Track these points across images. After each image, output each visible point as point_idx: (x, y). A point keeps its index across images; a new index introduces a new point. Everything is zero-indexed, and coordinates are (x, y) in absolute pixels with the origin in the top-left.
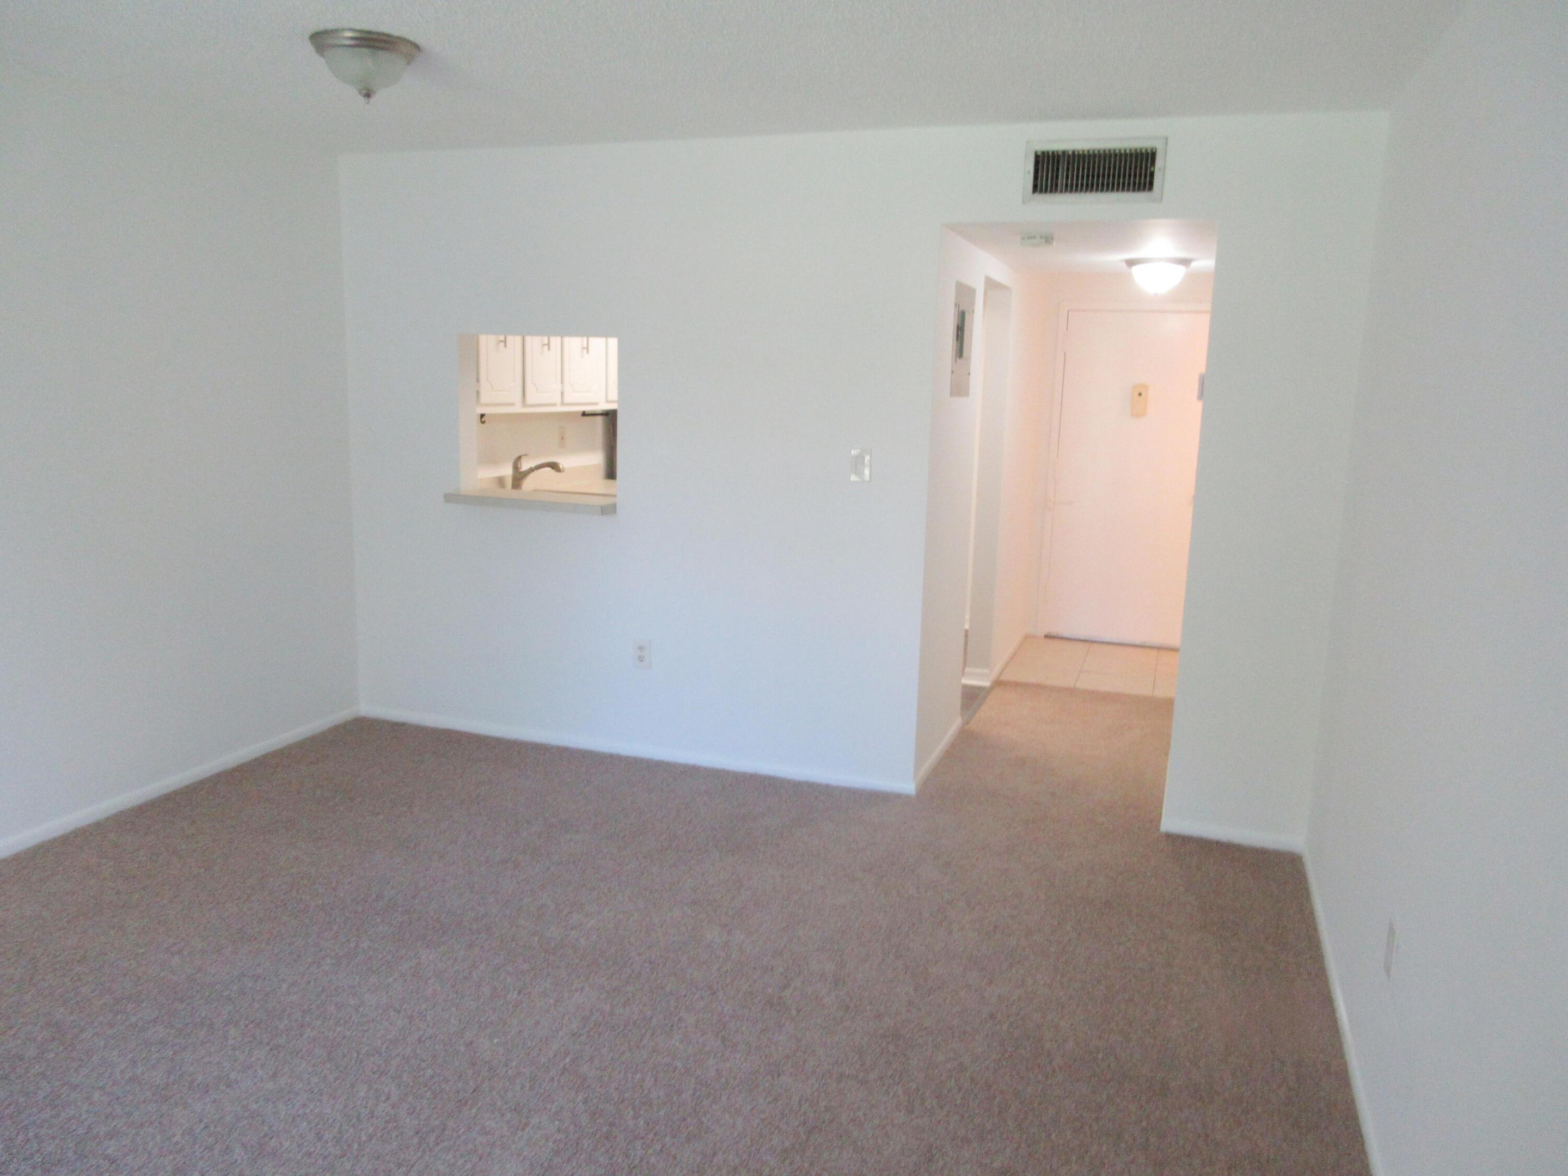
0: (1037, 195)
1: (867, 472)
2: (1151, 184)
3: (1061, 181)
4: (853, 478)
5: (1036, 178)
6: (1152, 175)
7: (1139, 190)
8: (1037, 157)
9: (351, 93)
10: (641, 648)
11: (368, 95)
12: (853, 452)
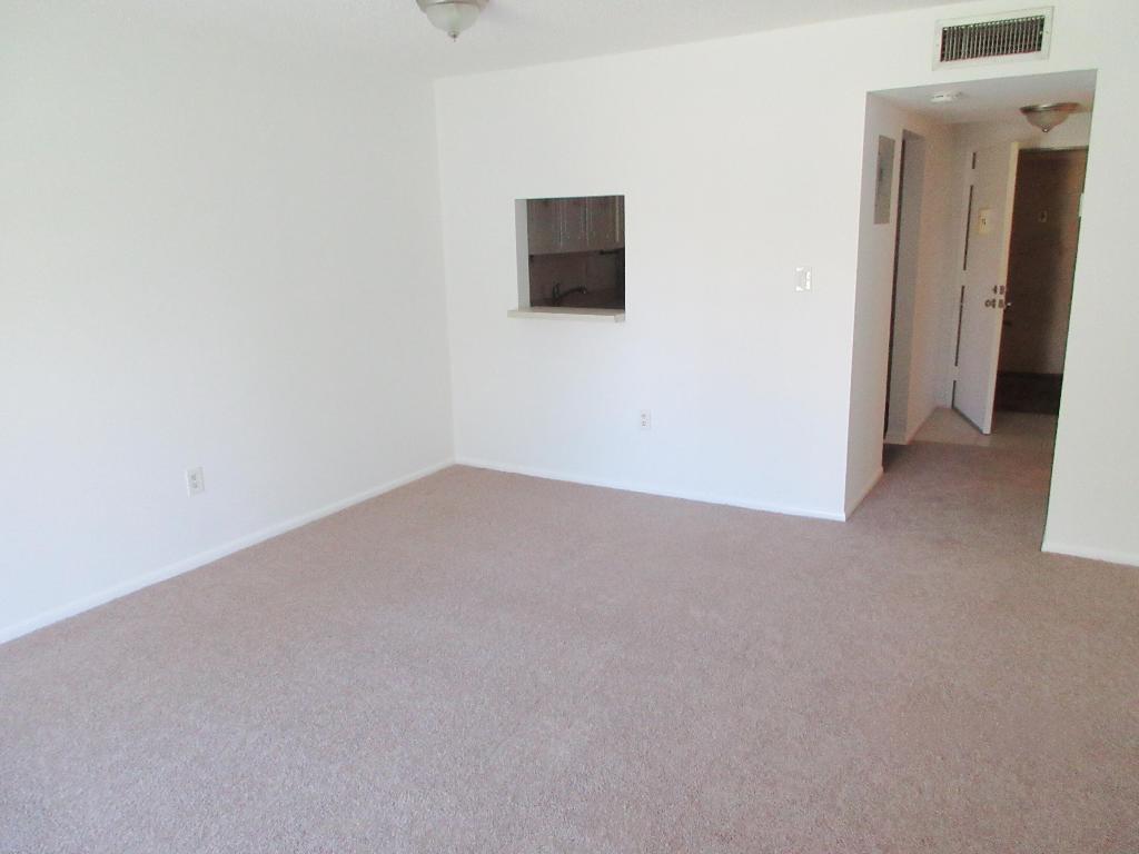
0: (944, 63)
1: (808, 283)
2: (1040, 45)
3: (964, 49)
4: (798, 289)
5: (943, 49)
6: (1041, 37)
7: (1029, 51)
8: (944, 32)
9: (444, 36)
10: (644, 416)
11: (455, 36)
12: (798, 269)
